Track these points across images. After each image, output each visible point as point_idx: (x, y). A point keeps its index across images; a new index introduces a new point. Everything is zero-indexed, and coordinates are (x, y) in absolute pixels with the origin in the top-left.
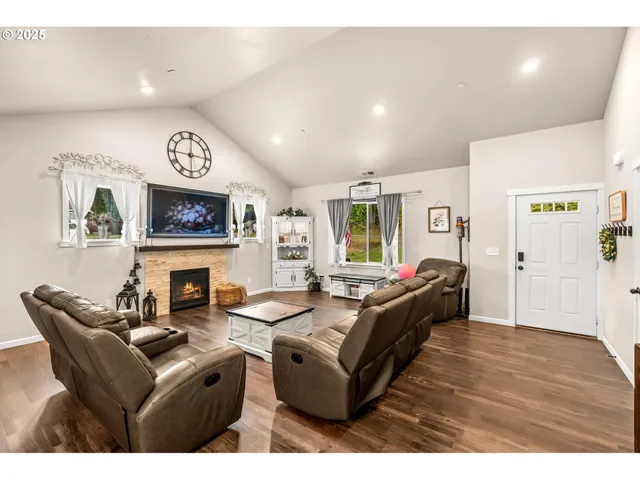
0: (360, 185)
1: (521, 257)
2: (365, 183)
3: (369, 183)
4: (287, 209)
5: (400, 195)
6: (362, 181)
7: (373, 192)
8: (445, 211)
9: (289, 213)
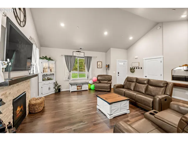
0: (77, 52)
1: (118, 73)
2: (78, 52)
3: (80, 52)
4: (44, 56)
5: (91, 57)
6: (78, 51)
7: (82, 55)
8: (101, 63)
9: (46, 58)
